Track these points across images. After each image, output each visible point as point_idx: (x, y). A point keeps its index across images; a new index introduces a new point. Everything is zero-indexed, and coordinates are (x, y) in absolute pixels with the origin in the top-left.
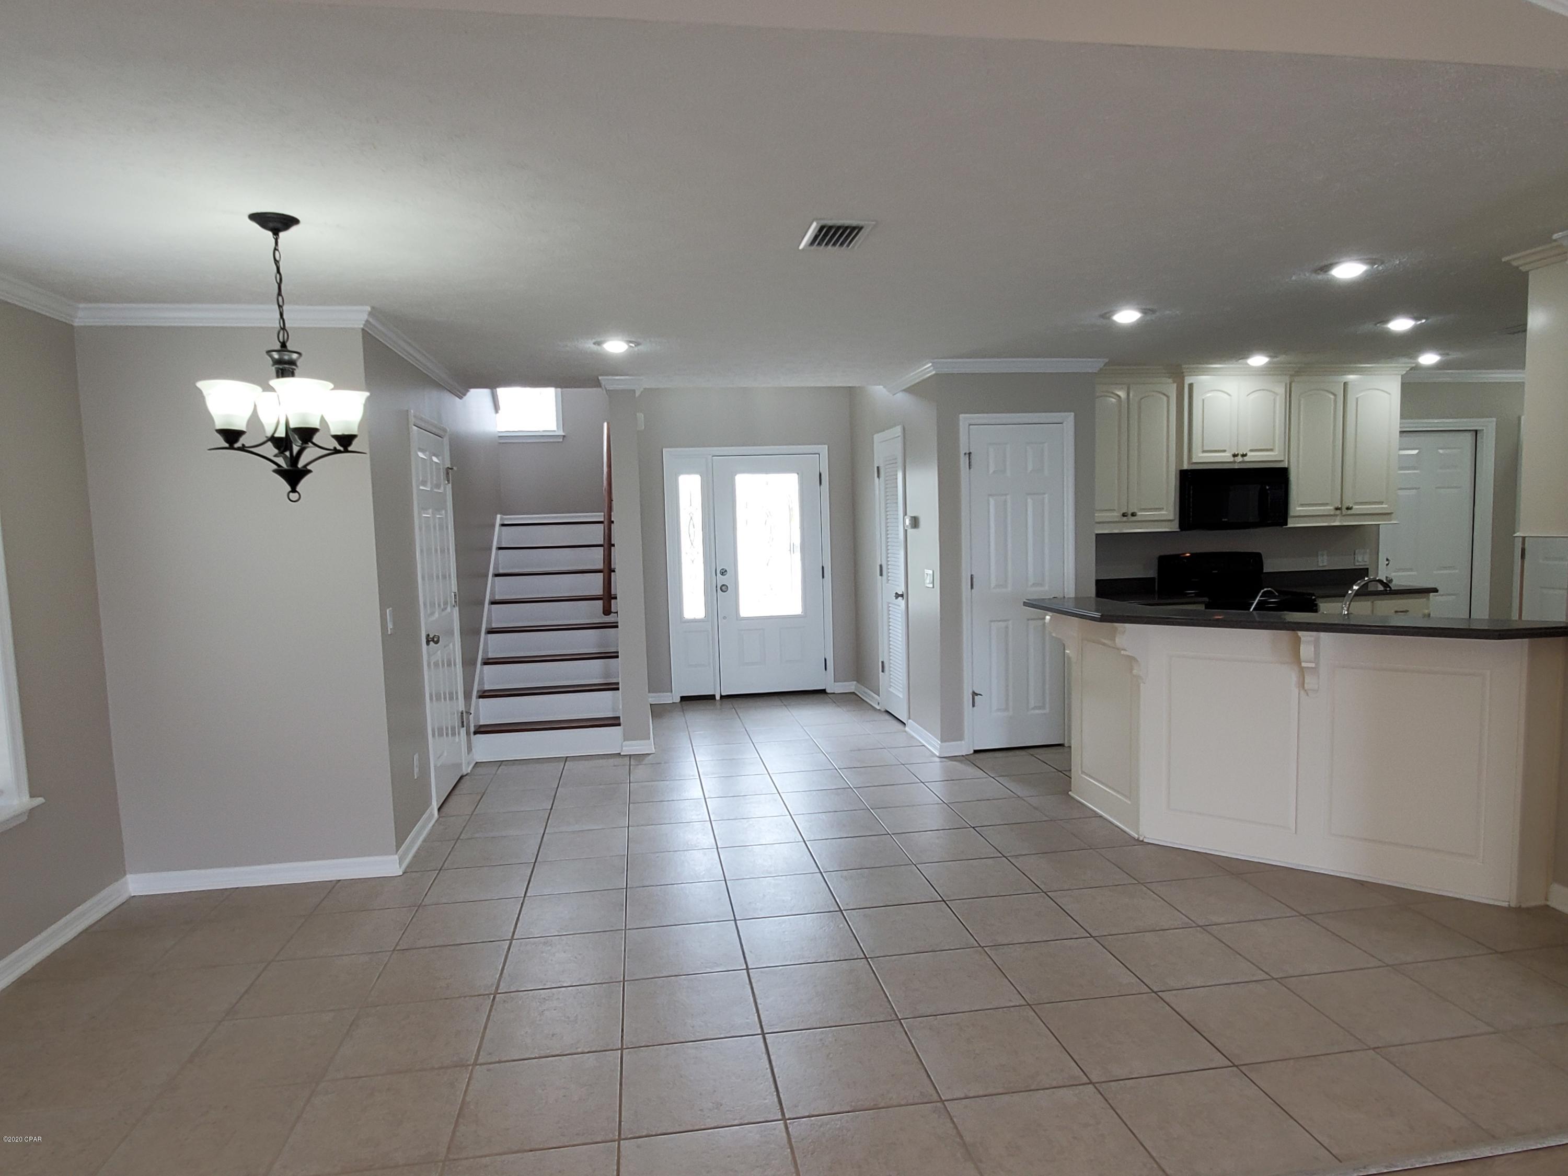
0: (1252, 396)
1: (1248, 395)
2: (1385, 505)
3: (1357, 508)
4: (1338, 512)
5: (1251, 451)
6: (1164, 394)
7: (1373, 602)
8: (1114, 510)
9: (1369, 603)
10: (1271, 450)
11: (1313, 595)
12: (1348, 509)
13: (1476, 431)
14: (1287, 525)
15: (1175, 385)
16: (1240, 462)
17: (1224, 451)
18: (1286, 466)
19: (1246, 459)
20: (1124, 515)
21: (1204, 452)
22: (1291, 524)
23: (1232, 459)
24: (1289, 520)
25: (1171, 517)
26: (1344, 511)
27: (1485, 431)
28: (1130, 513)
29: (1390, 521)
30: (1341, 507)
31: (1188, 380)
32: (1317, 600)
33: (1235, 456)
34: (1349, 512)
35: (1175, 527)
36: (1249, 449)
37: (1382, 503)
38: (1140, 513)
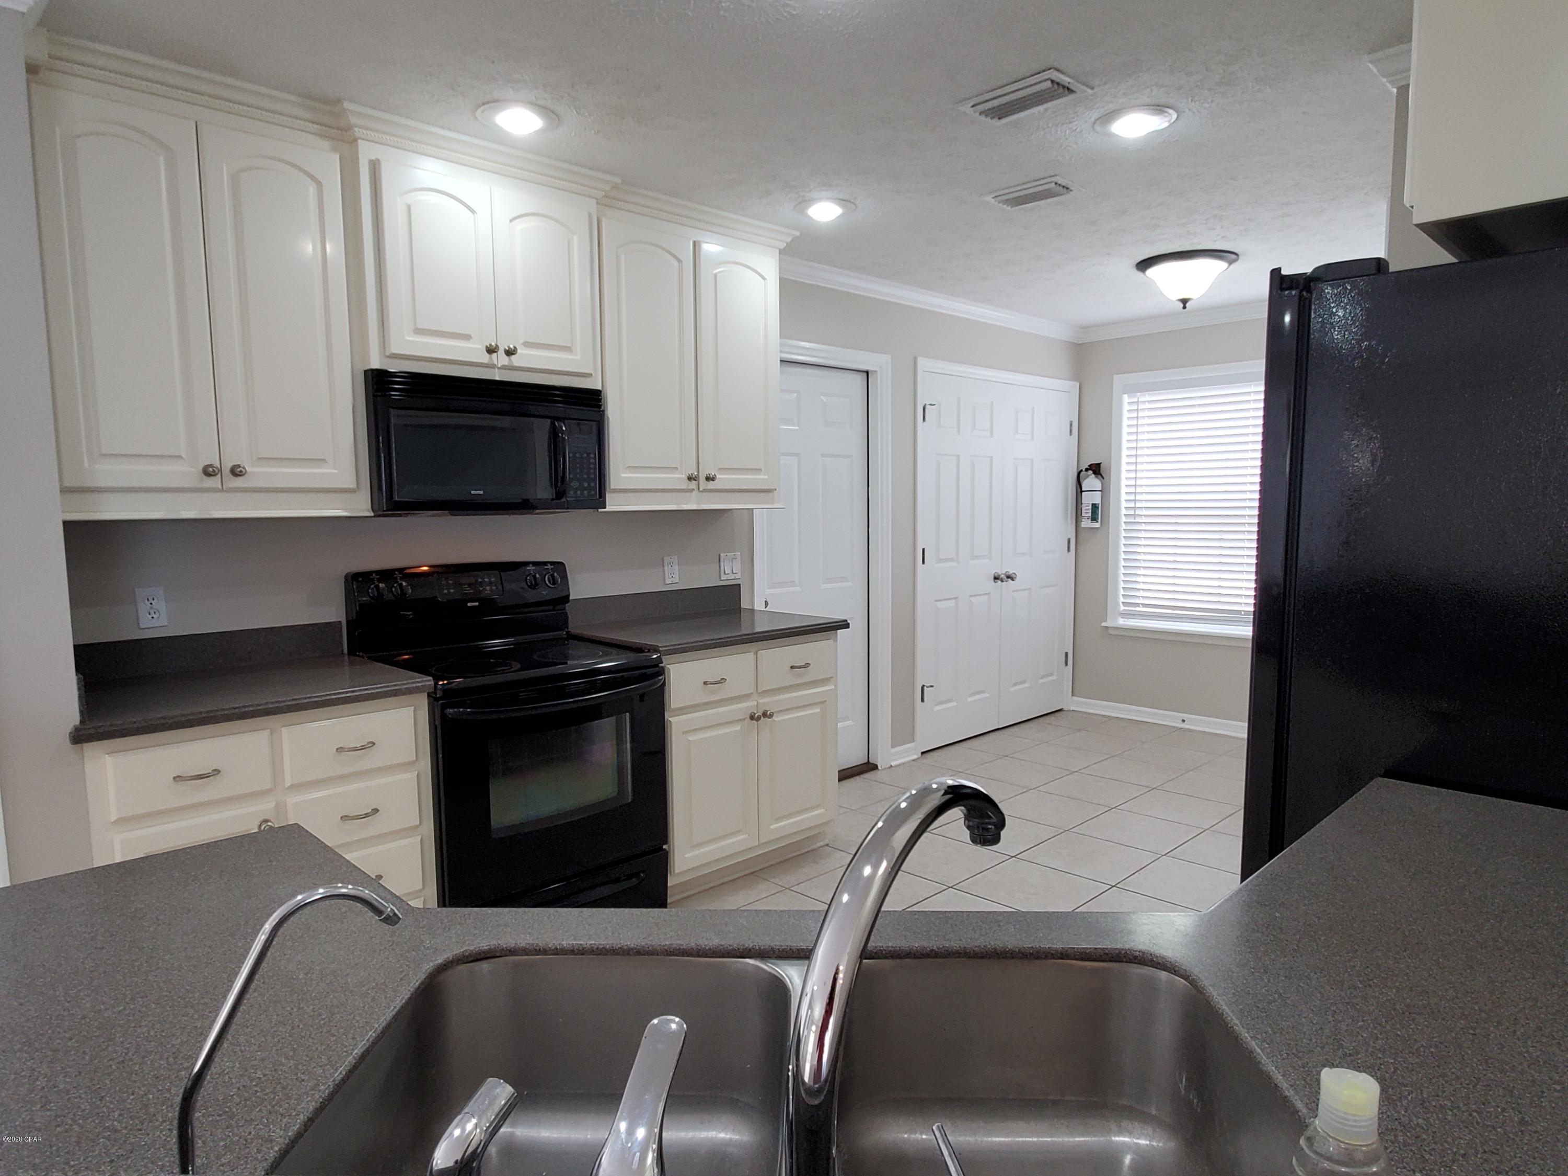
0: (521, 225)
1: (511, 221)
2: (765, 475)
3: (724, 480)
4: (693, 485)
5: (526, 344)
6: (312, 177)
7: (756, 653)
8: (180, 457)
9: (752, 655)
10: (568, 349)
11: (656, 650)
12: (708, 479)
13: (867, 373)
14: (605, 508)
15: (337, 157)
16: (504, 367)
17: (467, 337)
18: (600, 388)
19: (516, 360)
20: (208, 472)
21: (418, 331)
22: (613, 504)
23: (485, 358)
24: (609, 497)
25: (350, 483)
26: (704, 484)
27: (879, 373)
28: (227, 468)
29: (773, 503)
30: (698, 475)
31: (367, 152)
32: (663, 658)
33: (491, 350)
34: (711, 485)
35: (361, 505)
36: (521, 341)
37: (758, 471)
38: (255, 470)
